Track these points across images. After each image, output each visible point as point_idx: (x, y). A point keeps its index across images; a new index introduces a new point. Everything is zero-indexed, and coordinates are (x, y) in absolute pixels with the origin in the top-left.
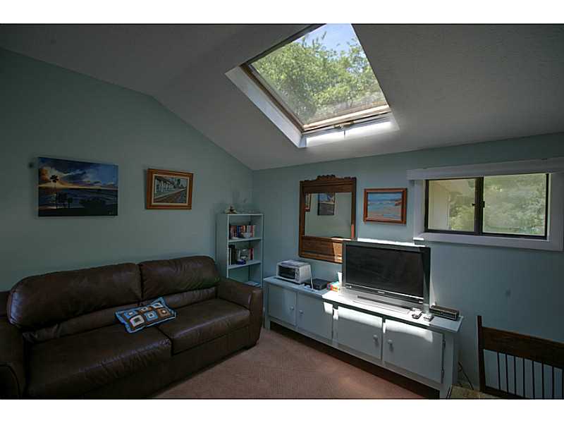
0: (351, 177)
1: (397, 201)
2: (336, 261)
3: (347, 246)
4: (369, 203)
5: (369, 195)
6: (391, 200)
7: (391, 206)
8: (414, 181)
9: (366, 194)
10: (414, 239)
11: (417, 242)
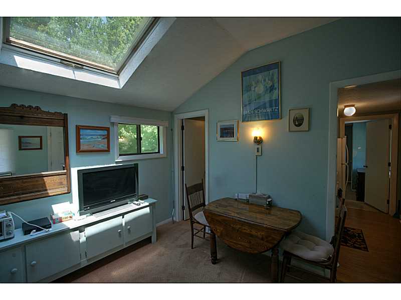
0: (63, 113)
1: (104, 136)
2: (50, 194)
3: (83, 174)
4: (81, 137)
5: (81, 130)
6: (100, 135)
7: (100, 139)
8: (113, 123)
9: (78, 129)
10: (116, 161)
11: (117, 163)
